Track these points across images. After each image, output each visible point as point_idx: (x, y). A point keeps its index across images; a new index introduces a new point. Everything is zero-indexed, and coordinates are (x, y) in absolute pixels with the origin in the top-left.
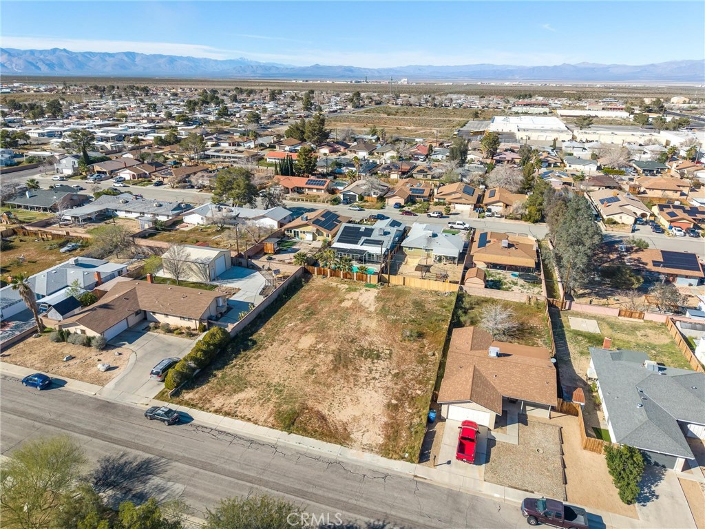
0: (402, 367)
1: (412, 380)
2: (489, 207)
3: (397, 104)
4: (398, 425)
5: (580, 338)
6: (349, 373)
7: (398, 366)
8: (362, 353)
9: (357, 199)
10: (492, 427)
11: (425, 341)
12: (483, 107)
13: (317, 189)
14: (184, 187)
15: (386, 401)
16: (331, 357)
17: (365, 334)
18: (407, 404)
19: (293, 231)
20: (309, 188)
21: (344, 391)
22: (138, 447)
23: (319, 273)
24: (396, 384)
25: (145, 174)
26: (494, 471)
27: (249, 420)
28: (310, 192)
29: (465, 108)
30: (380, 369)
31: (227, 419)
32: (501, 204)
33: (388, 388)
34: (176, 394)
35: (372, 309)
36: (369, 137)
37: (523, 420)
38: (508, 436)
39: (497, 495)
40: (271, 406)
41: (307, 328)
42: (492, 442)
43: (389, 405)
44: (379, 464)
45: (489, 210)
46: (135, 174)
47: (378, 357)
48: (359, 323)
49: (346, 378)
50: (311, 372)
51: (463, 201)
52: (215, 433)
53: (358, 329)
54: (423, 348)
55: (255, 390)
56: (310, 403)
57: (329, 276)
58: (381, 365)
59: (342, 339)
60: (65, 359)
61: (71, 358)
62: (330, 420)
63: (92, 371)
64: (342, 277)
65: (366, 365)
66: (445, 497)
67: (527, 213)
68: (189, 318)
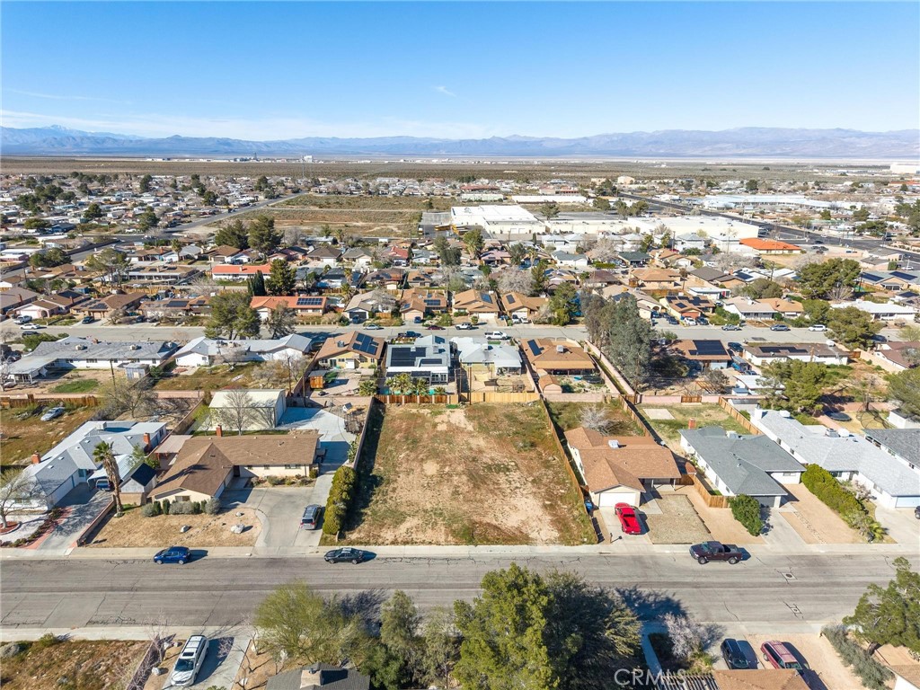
0: (534, 474)
1: (550, 483)
2: (513, 314)
3: (321, 192)
4: (563, 520)
5: (663, 425)
6: (491, 487)
7: (530, 474)
8: (491, 469)
9: (368, 317)
10: (638, 506)
11: (538, 449)
12: (428, 195)
13: (313, 309)
14: (130, 322)
15: (541, 504)
16: (465, 478)
17: (481, 451)
18: (559, 502)
19: (329, 360)
20: (302, 309)
21: (498, 502)
22: (344, 587)
23: (392, 401)
24: (539, 488)
25: (59, 308)
26: (656, 536)
27: (430, 543)
28: (304, 313)
29: (407, 196)
30: (516, 479)
31: (408, 547)
32: (525, 309)
33: (535, 493)
34: (342, 536)
35: (470, 428)
36: (324, 239)
37: (657, 495)
38: (651, 509)
39: (667, 552)
40: (443, 528)
41: (421, 456)
42: (643, 517)
43: (545, 506)
44: (565, 551)
45: (516, 317)
46: (47, 310)
47: (508, 469)
48: (468, 444)
49: (492, 492)
50: (456, 493)
51: (486, 309)
52: (409, 560)
53: (471, 449)
54: (541, 454)
55: (416, 518)
56: (476, 518)
57: (403, 403)
58: (514, 475)
59: (463, 460)
60: (182, 530)
61: (188, 528)
62: (503, 528)
63: (225, 536)
64: (418, 402)
65: (502, 478)
66: (632, 562)
67: (556, 316)
68: (298, 466)
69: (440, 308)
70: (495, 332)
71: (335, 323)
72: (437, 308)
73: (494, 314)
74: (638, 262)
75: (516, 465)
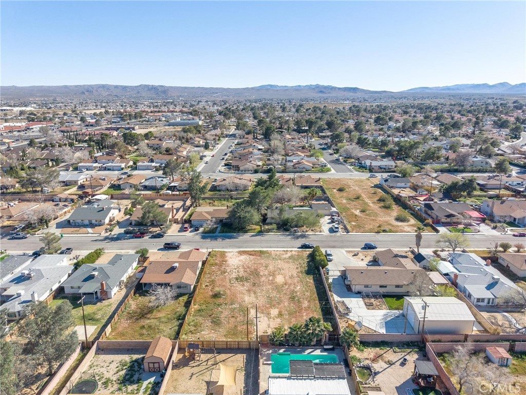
6: (248, 270)
7: (225, 277)
8: (246, 279)
11: (211, 293)
16: (261, 274)
17: (249, 291)
24: (224, 269)
30: (234, 274)
41: (287, 287)
43: (226, 261)
47: (237, 279)
48: (257, 297)
49: (249, 268)
53: (255, 293)
54: (212, 289)
58: (234, 275)
59: (261, 284)
65: (242, 274)
75: (230, 282)
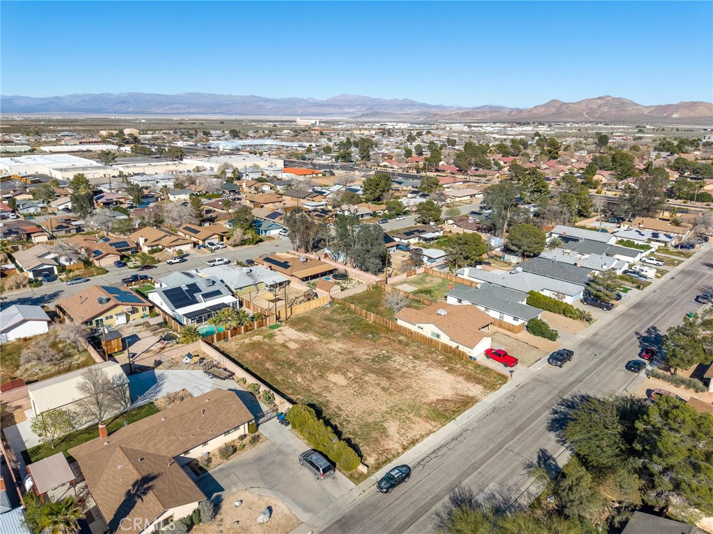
0: (408, 353)
1: (425, 354)
4: (470, 375)
6: (398, 374)
7: (405, 354)
8: (377, 361)
9: (56, 272)
11: (382, 335)
15: (444, 371)
16: (372, 376)
18: (451, 365)
19: (94, 321)
21: (420, 382)
23: (219, 339)
24: (426, 361)
26: (523, 361)
27: (427, 434)
30: (403, 361)
32: (216, 236)
33: (429, 365)
35: (314, 338)
39: (540, 369)
40: (418, 419)
41: (315, 373)
43: (448, 371)
44: (501, 395)
47: (388, 357)
48: (333, 350)
49: (404, 377)
50: (384, 389)
51: (181, 242)
53: (341, 353)
54: (390, 338)
55: (390, 421)
56: (425, 400)
57: (230, 338)
59: (349, 363)
62: (450, 398)
65: (394, 365)
68: (237, 428)
69: (129, 249)
70: (217, 259)
71: (25, 286)
72: (127, 250)
73: (190, 245)
74: (234, 191)
